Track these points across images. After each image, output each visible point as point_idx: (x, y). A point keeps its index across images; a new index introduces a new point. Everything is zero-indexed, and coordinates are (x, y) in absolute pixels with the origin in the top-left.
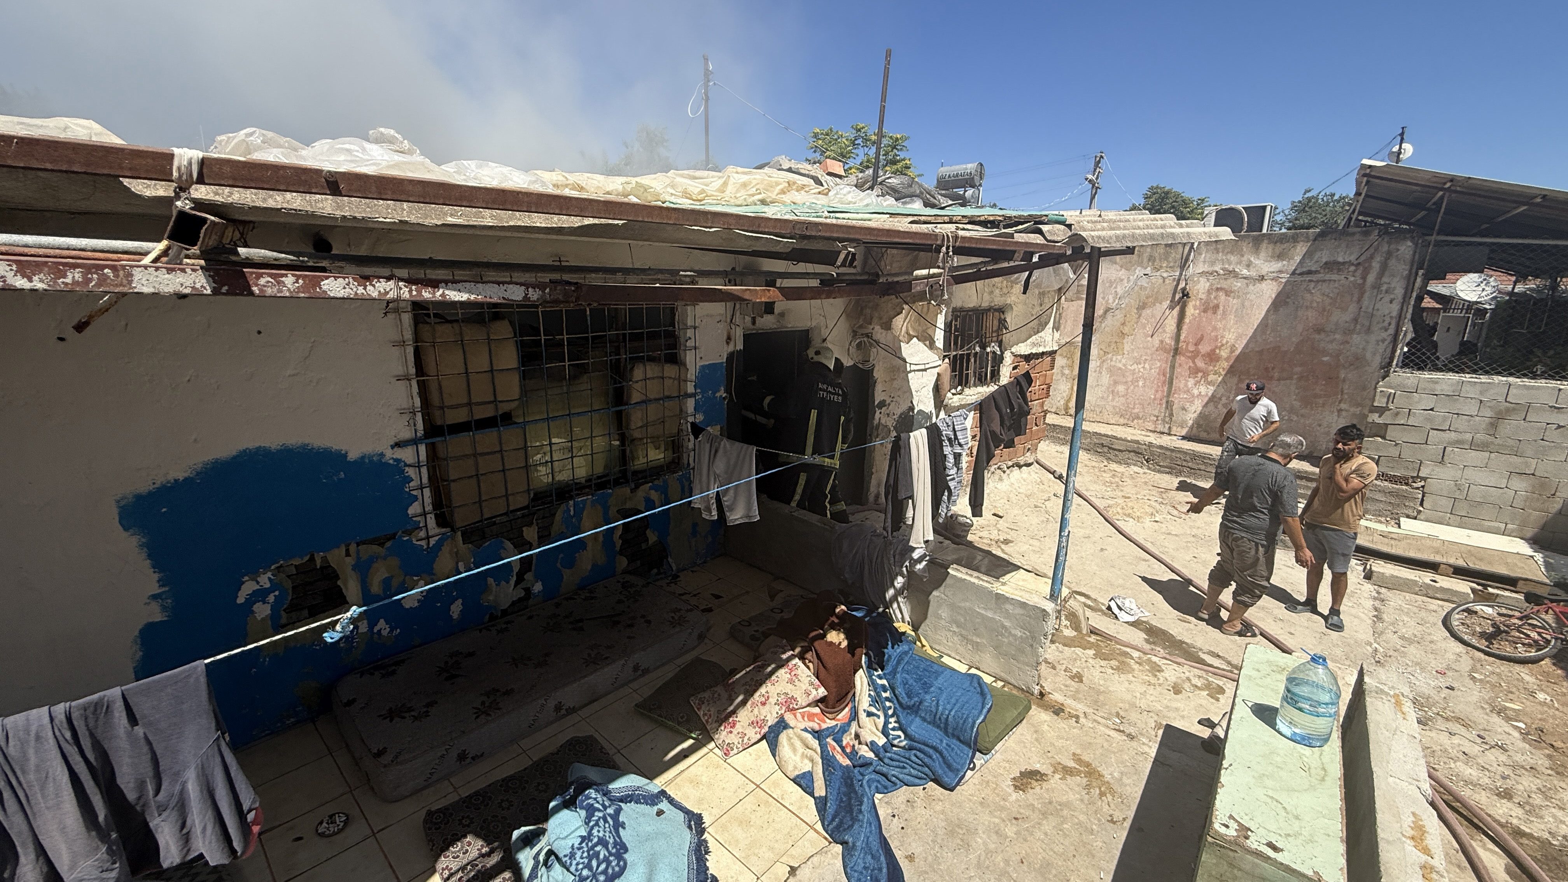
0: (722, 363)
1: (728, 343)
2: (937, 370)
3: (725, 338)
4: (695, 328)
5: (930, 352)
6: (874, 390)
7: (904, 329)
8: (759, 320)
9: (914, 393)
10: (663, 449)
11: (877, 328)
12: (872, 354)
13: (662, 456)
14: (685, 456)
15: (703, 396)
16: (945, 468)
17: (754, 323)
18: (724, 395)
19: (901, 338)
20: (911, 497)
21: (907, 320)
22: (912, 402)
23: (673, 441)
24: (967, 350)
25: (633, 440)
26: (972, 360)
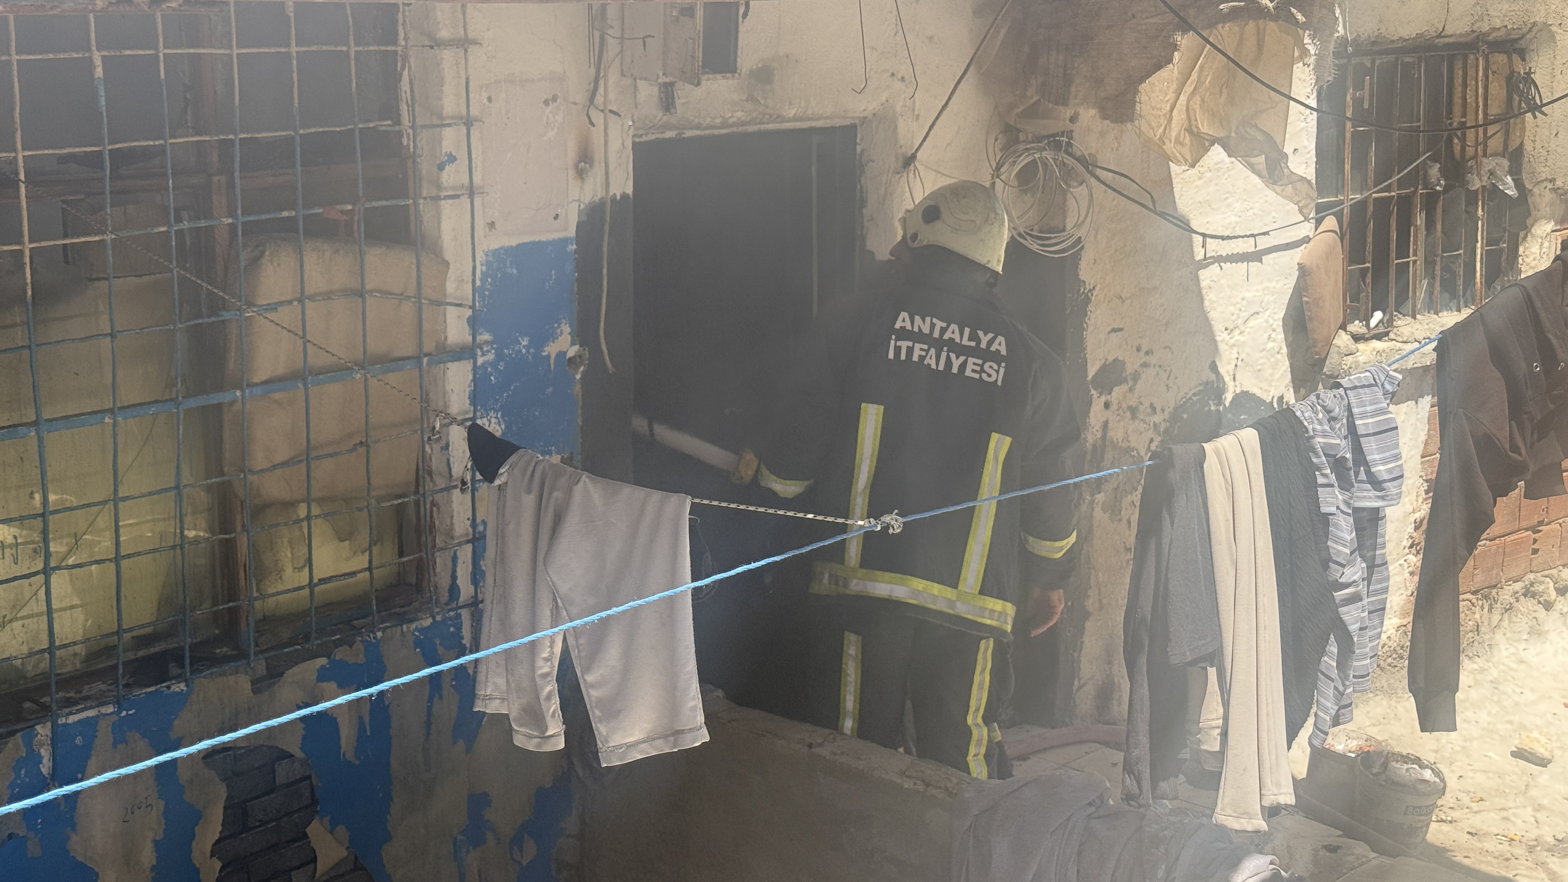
0: (565, 241)
1: (581, 174)
2: (1297, 255)
3: (572, 153)
4: (468, 122)
5: (1270, 195)
6: (1081, 328)
7: (1179, 116)
8: (685, 94)
9: (1221, 336)
10: (364, 538)
11: (1088, 115)
12: (1071, 203)
13: (362, 561)
14: (441, 561)
15: (499, 356)
16: (1326, 561)
17: (668, 101)
18: (572, 351)
19: (1169, 147)
20: (1215, 657)
21: (1189, 88)
22: (1214, 368)
23: (400, 510)
24: (1401, 184)
25: (260, 509)
26: (1420, 220)
